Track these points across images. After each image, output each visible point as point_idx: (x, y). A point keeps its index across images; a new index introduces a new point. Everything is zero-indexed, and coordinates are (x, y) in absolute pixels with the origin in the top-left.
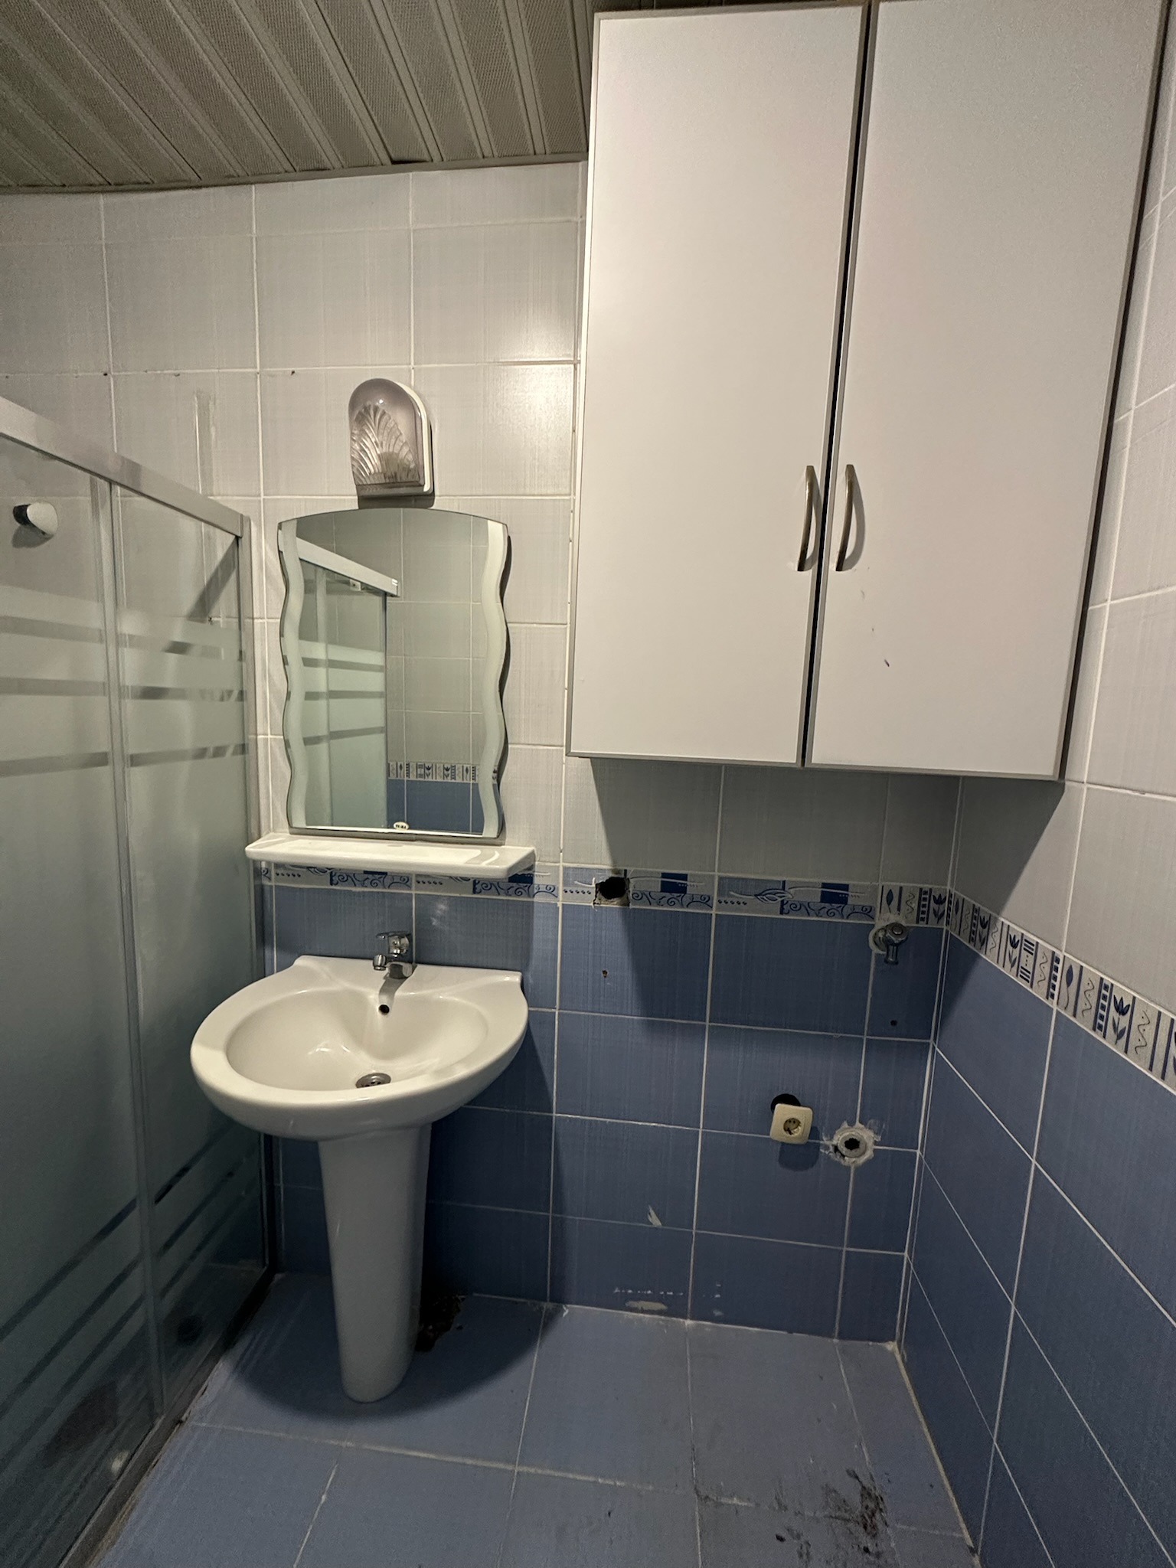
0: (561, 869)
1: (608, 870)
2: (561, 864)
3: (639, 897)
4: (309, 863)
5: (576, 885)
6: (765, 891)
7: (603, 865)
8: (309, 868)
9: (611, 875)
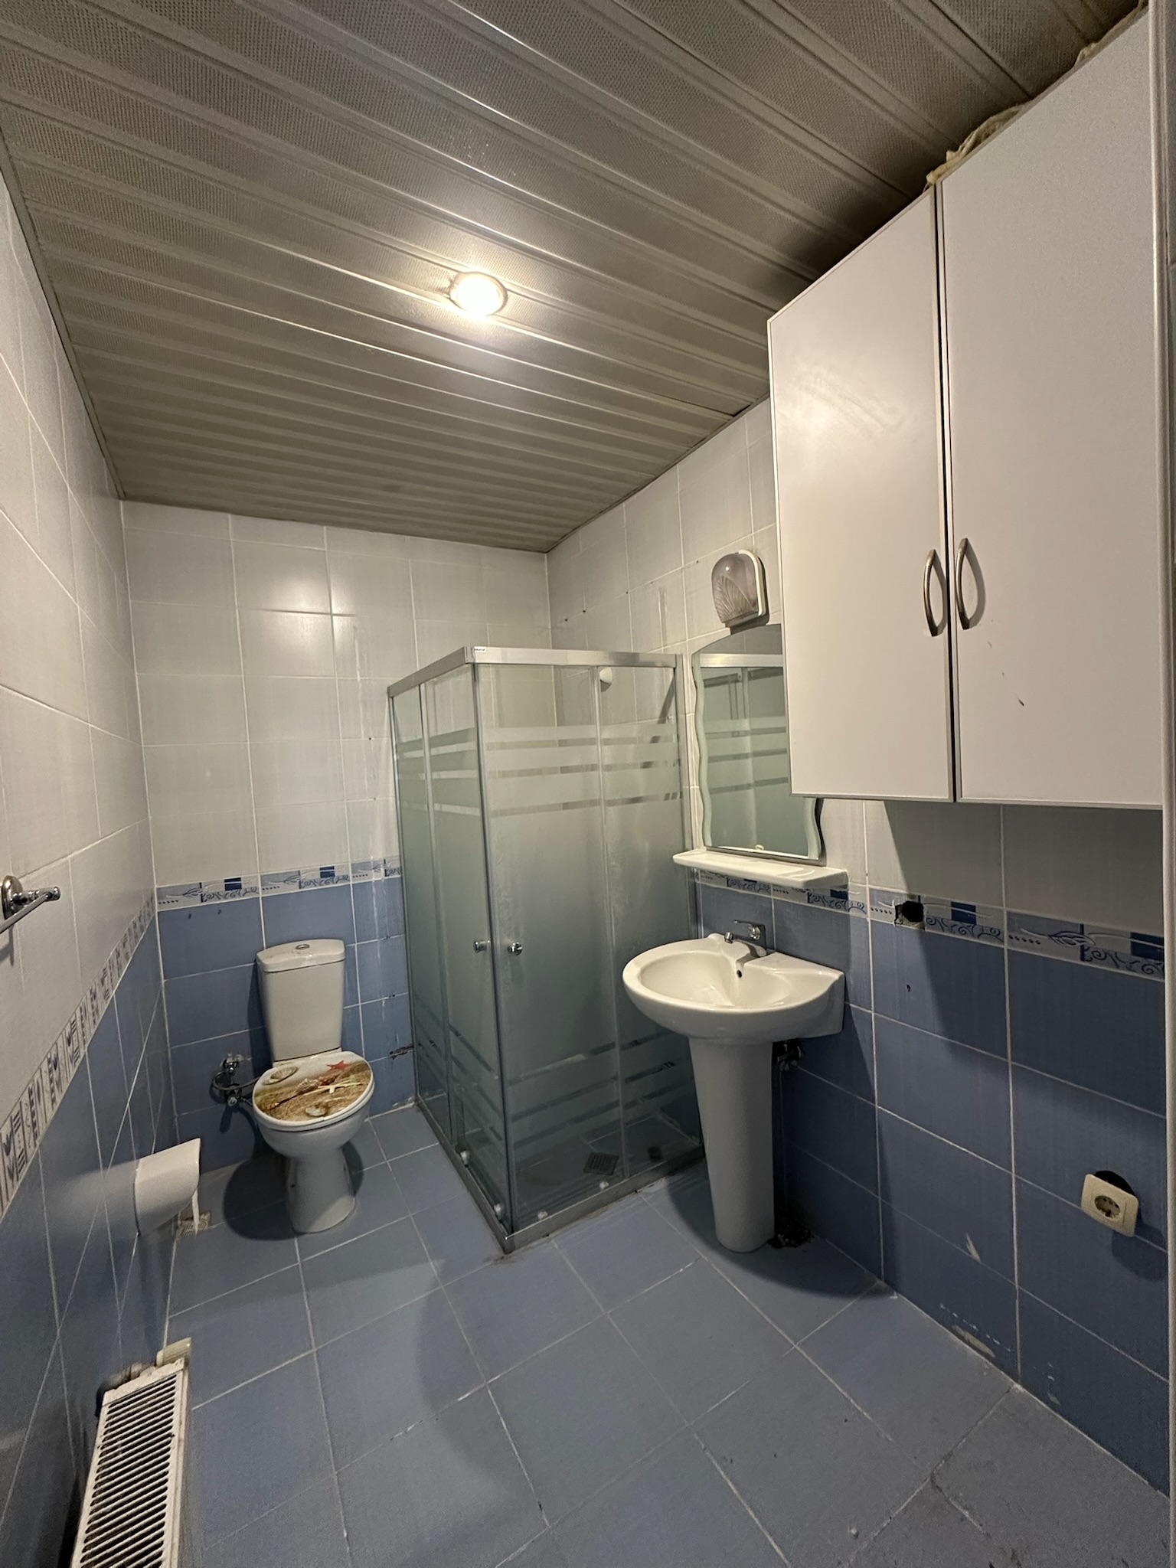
0: (868, 890)
1: (905, 894)
2: (868, 886)
3: (934, 922)
4: (717, 871)
5: (880, 905)
6: (1059, 933)
7: (899, 889)
8: (716, 874)
9: (907, 899)
